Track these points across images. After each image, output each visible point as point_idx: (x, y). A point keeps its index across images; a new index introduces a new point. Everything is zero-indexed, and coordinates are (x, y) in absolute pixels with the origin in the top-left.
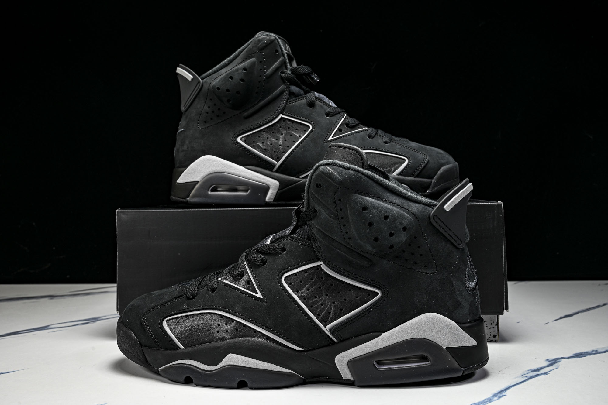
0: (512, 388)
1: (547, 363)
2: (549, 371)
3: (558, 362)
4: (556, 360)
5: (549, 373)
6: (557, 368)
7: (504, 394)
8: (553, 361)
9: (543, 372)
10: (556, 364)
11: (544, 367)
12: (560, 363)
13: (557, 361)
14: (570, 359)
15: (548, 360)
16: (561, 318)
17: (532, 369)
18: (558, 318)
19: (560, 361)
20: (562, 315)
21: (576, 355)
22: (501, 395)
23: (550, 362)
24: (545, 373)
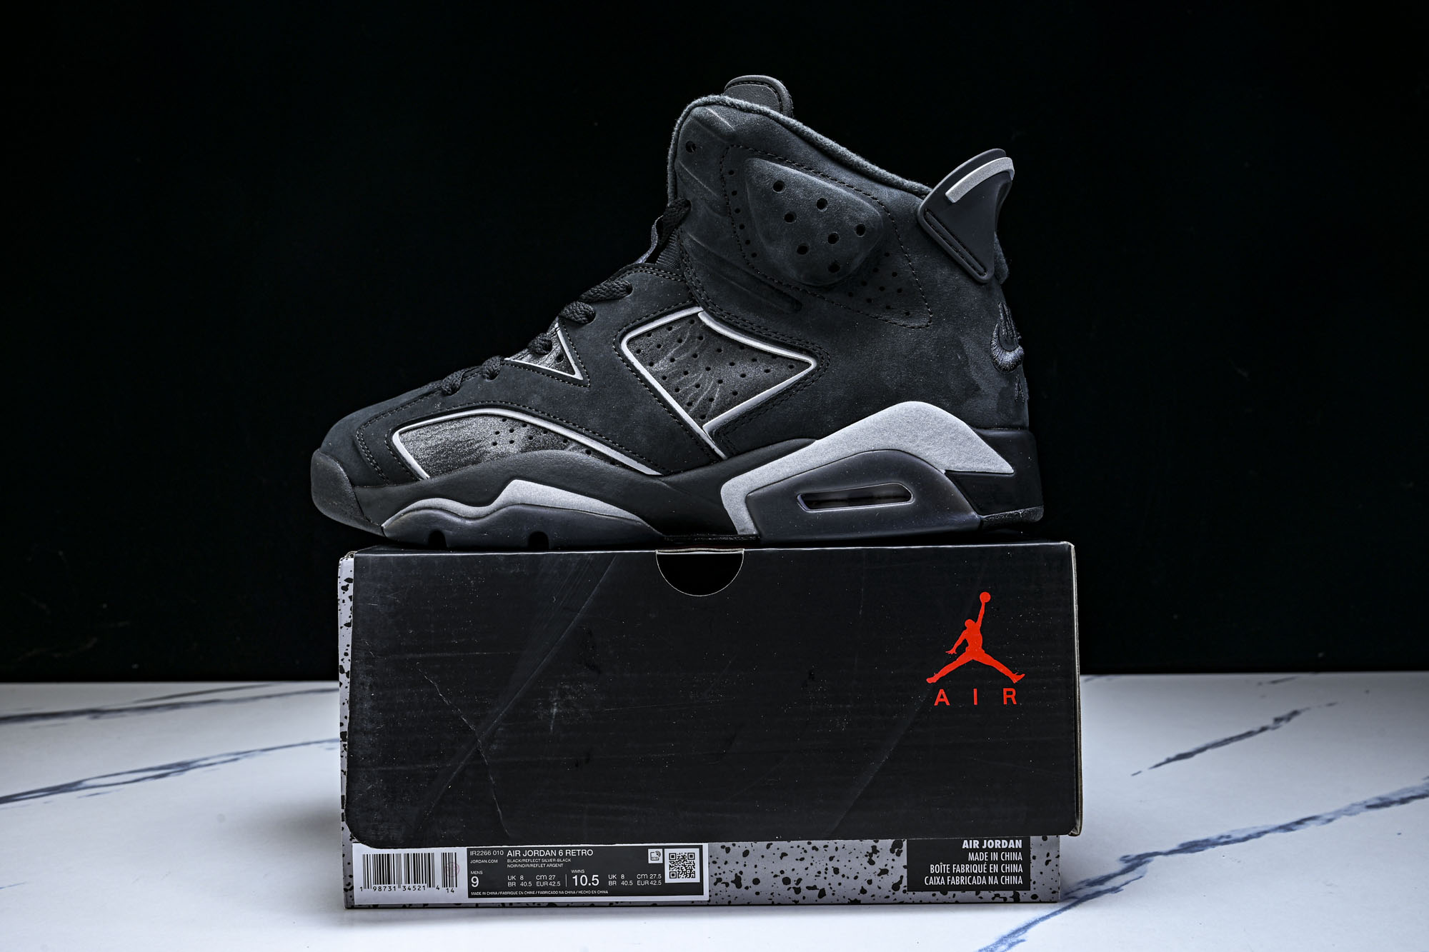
0: (1041, 924)
1: (1123, 866)
2: (1123, 885)
3: (1145, 862)
4: (1141, 859)
5: (1123, 887)
6: (1141, 877)
7: (1020, 938)
8: (1136, 861)
9: (1110, 887)
10: (1140, 868)
11: (1115, 875)
12: (1149, 866)
13: (1143, 861)
14: (1170, 857)
15: (1125, 859)
16: (1169, 761)
17: (1089, 880)
18: (1163, 760)
19: (1149, 861)
20: (1172, 755)
21: (1186, 846)
22: (1014, 940)
23: (1129, 864)
24: (1115, 890)
